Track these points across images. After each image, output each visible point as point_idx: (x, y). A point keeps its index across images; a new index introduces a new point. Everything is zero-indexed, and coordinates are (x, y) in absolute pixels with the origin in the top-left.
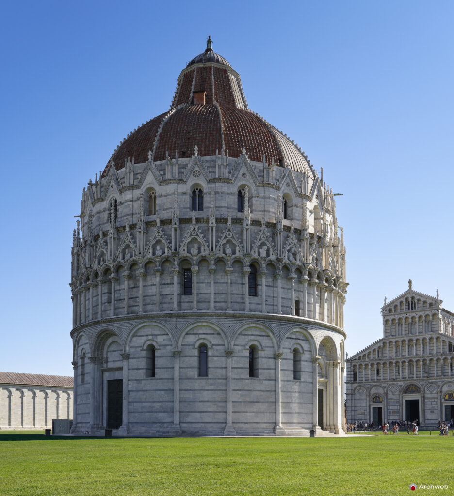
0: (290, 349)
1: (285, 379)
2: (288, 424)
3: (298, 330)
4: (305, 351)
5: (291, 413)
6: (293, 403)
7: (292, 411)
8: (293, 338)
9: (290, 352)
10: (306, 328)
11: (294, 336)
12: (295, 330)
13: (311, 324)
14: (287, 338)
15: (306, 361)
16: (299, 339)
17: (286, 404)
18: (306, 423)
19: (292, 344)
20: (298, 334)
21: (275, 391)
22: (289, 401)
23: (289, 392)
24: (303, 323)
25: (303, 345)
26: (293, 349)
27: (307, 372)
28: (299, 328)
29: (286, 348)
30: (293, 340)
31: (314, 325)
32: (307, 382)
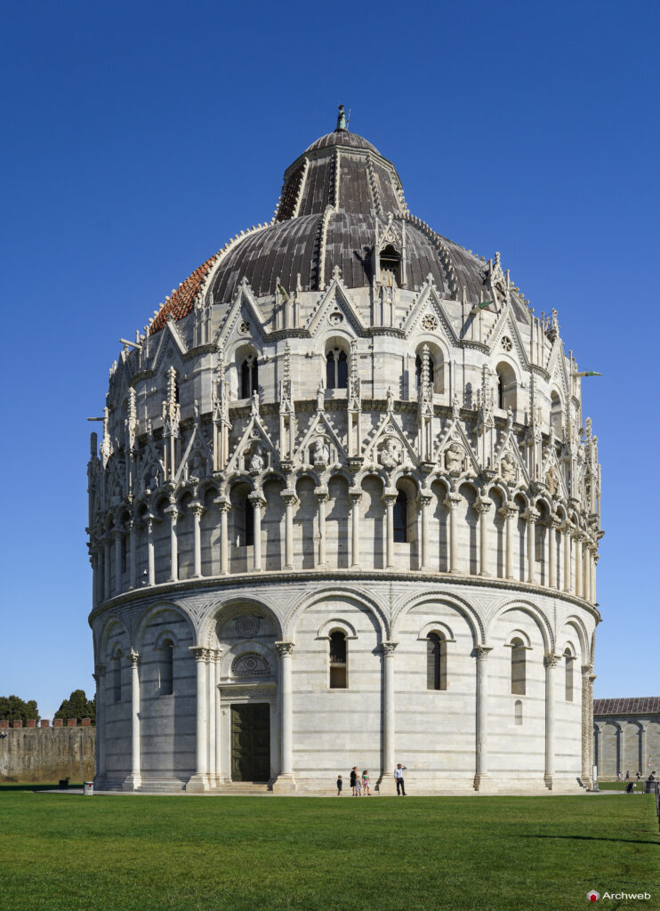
0: (153, 644)
1: (148, 697)
2: (152, 773)
3: (160, 608)
4: (181, 640)
5: (155, 753)
6: (157, 736)
7: (155, 750)
8: (158, 625)
9: (154, 649)
10: (171, 600)
11: (160, 620)
12: (155, 611)
13: (181, 590)
14: (148, 626)
15: (183, 659)
16: (169, 623)
17: (147, 738)
18: (181, 770)
19: (156, 634)
20: (166, 614)
21: (130, 720)
22: (153, 732)
23: (153, 717)
24: (166, 593)
25: (176, 631)
26: (160, 643)
27: (184, 678)
28: (160, 604)
29: (148, 645)
30: (159, 627)
31: (188, 589)
32: (184, 697)
